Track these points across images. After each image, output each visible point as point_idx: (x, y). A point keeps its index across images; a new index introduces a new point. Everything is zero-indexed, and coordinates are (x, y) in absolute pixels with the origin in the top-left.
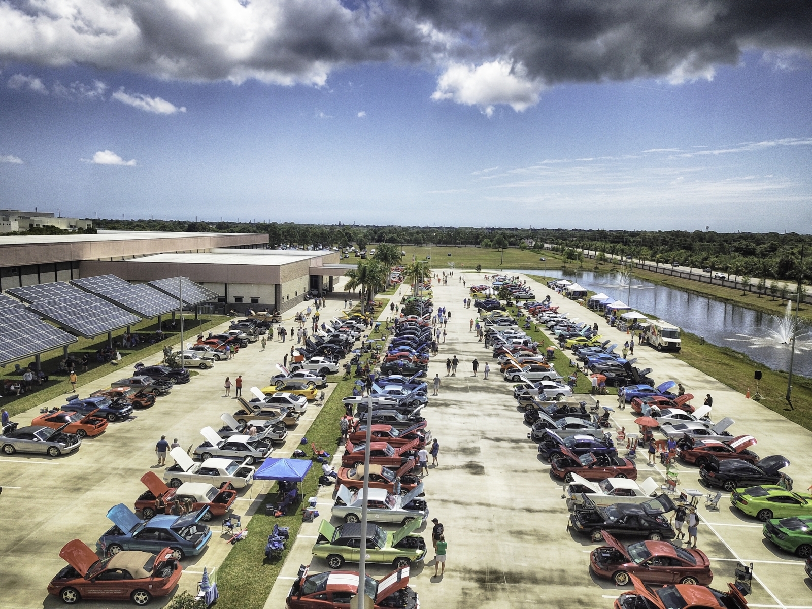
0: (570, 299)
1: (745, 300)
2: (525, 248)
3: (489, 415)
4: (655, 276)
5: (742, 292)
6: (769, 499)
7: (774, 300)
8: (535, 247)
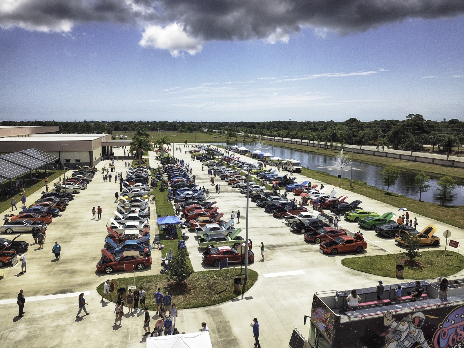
0: (241, 154)
1: (319, 151)
2: (203, 132)
3: (235, 200)
4: (275, 143)
5: (317, 148)
6: (358, 214)
7: (332, 151)
8: (208, 131)
